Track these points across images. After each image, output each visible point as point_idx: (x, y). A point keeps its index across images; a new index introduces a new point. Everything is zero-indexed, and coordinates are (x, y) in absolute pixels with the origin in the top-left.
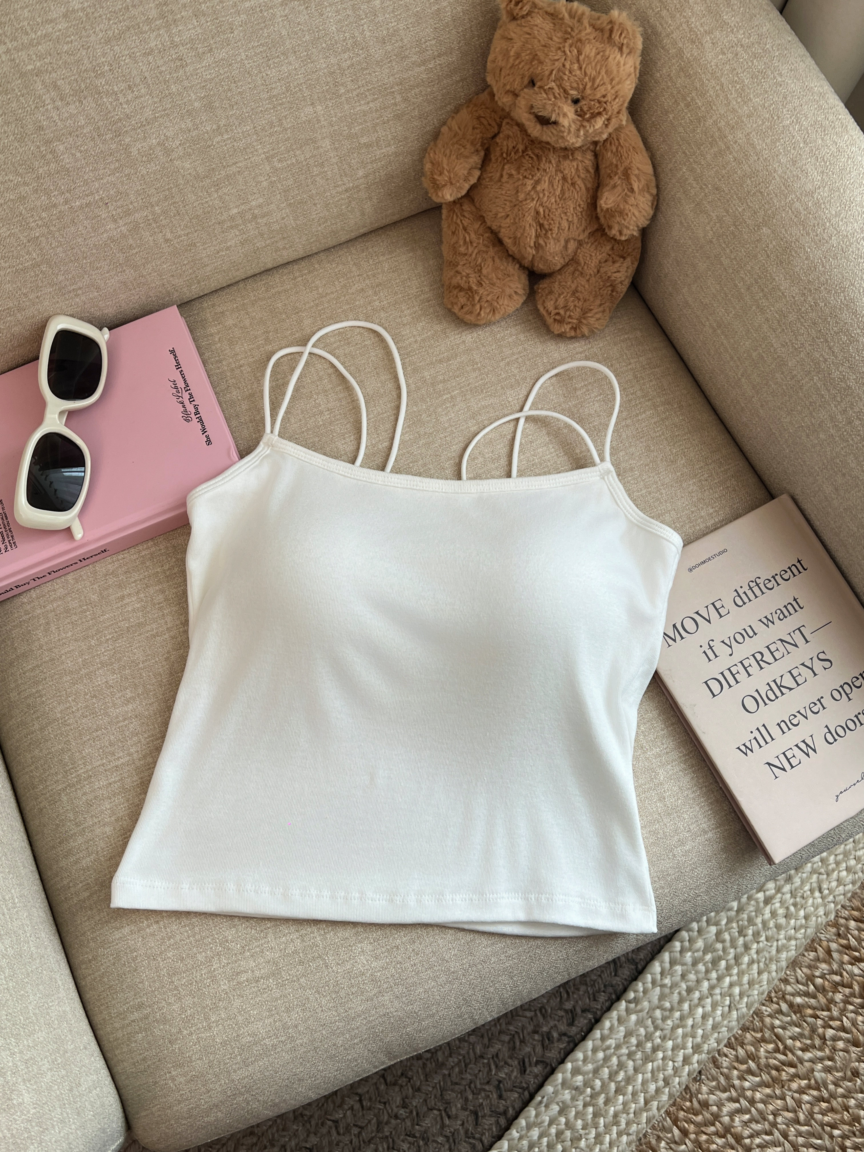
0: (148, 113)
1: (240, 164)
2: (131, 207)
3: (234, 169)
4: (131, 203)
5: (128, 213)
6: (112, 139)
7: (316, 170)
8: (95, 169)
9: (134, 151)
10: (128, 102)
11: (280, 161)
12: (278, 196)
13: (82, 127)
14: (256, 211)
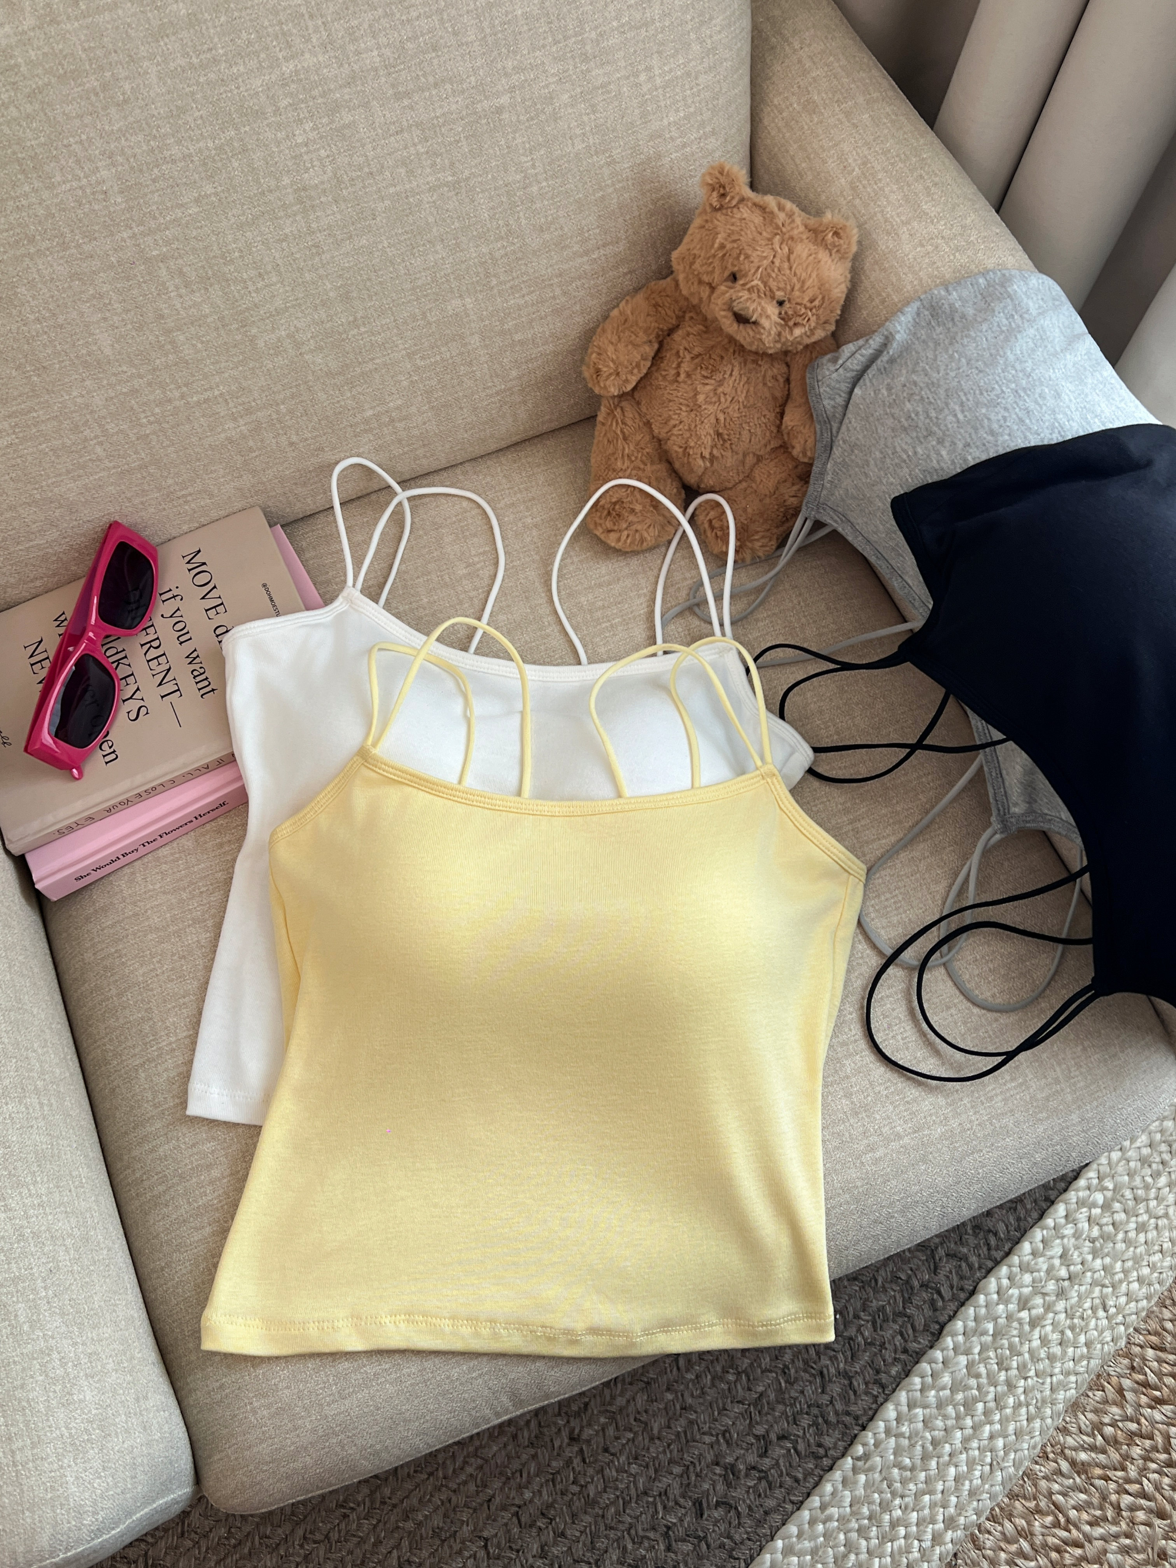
0: (279, 303)
1: (377, 361)
2: (253, 404)
3: (370, 366)
4: (254, 400)
5: (249, 411)
6: (238, 329)
7: (463, 370)
8: (217, 362)
9: (261, 344)
10: (257, 291)
11: (422, 358)
12: (420, 398)
13: (206, 316)
14: (394, 414)
